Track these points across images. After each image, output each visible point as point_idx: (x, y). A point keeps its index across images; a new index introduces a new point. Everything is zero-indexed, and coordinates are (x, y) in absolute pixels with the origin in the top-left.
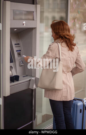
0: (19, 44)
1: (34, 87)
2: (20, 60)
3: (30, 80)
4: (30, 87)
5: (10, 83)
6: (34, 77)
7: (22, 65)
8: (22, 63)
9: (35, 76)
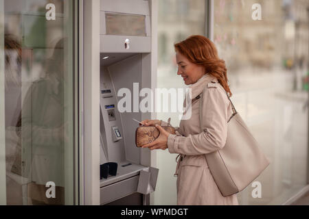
0: (109, 91)
1: (149, 188)
2: (114, 128)
3: (139, 174)
4: (140, 190)
5: (101, 179)
6: (147, 167)
7: (118, 138)
8: (119, 135)
9: (148, 165)
